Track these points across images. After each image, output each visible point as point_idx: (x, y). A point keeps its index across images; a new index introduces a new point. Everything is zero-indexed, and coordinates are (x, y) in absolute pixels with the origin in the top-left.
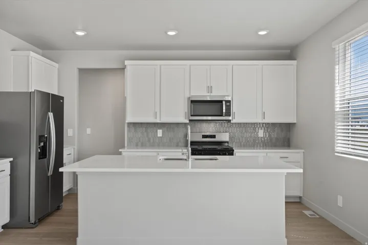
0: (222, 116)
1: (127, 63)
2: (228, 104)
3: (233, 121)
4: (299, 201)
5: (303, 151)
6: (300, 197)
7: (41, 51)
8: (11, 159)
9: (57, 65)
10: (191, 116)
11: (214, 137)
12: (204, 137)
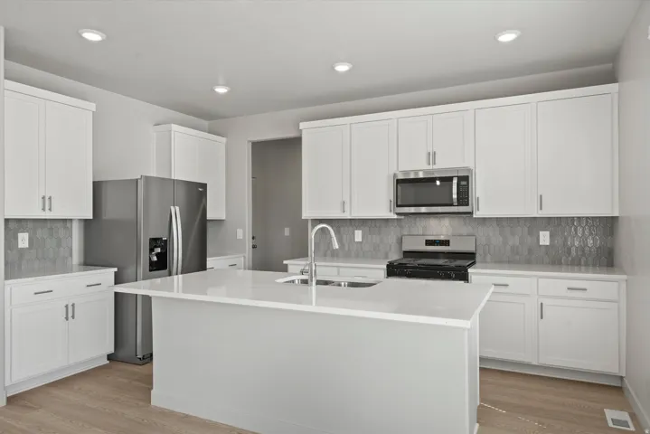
0: (452, 205)
1: (302, 125)
2: (463, 183)
3: (477, 215)
4: (620, 385)
5: (625, 277)
6: (622, 378)
7: (206, 123)
8: (116, 269)
9: (224, 140)
10: (398, 206)
11: (446, 243)
12: (429, 243)
